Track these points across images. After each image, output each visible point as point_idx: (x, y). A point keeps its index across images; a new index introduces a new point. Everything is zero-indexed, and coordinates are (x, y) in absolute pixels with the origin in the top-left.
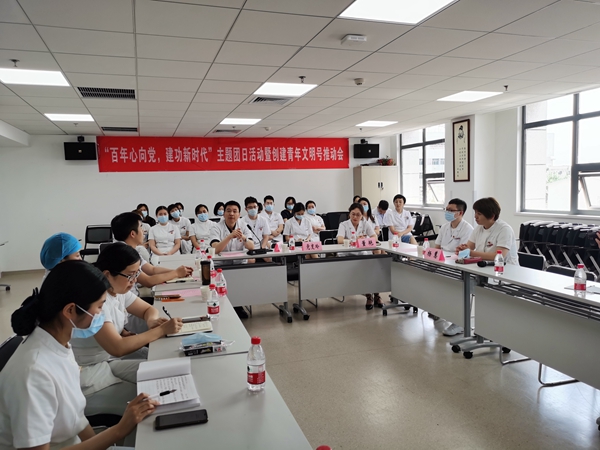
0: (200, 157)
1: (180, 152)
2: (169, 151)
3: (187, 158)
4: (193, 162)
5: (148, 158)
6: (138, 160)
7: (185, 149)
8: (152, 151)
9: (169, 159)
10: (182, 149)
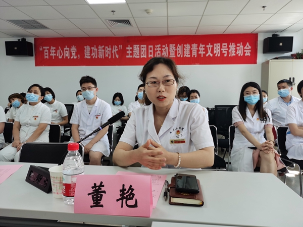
0: (112, 54)
1: (96, 49)
2: (87, 49)
3: (101, 56)
4: (106, 58)
5: (71, 55)
6: (63, 56)
7: (100, 47)
8: (74, 49)
9: (87, 56)
10: (97, 48)
